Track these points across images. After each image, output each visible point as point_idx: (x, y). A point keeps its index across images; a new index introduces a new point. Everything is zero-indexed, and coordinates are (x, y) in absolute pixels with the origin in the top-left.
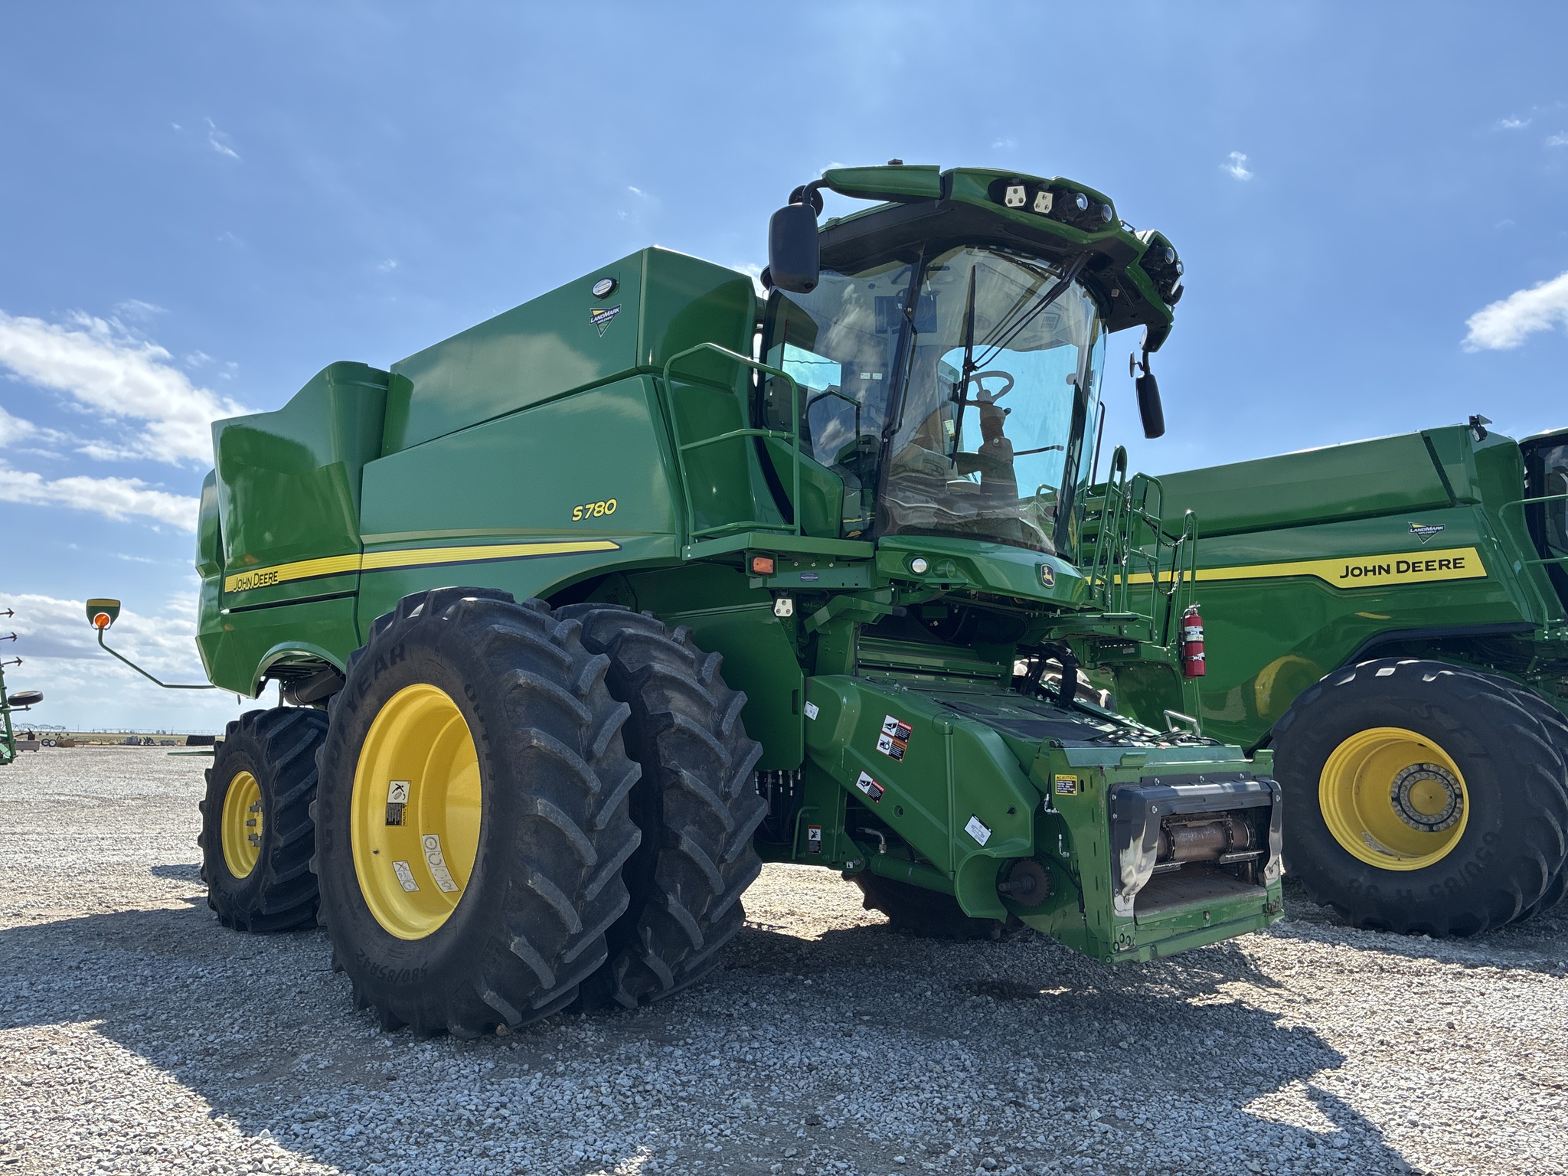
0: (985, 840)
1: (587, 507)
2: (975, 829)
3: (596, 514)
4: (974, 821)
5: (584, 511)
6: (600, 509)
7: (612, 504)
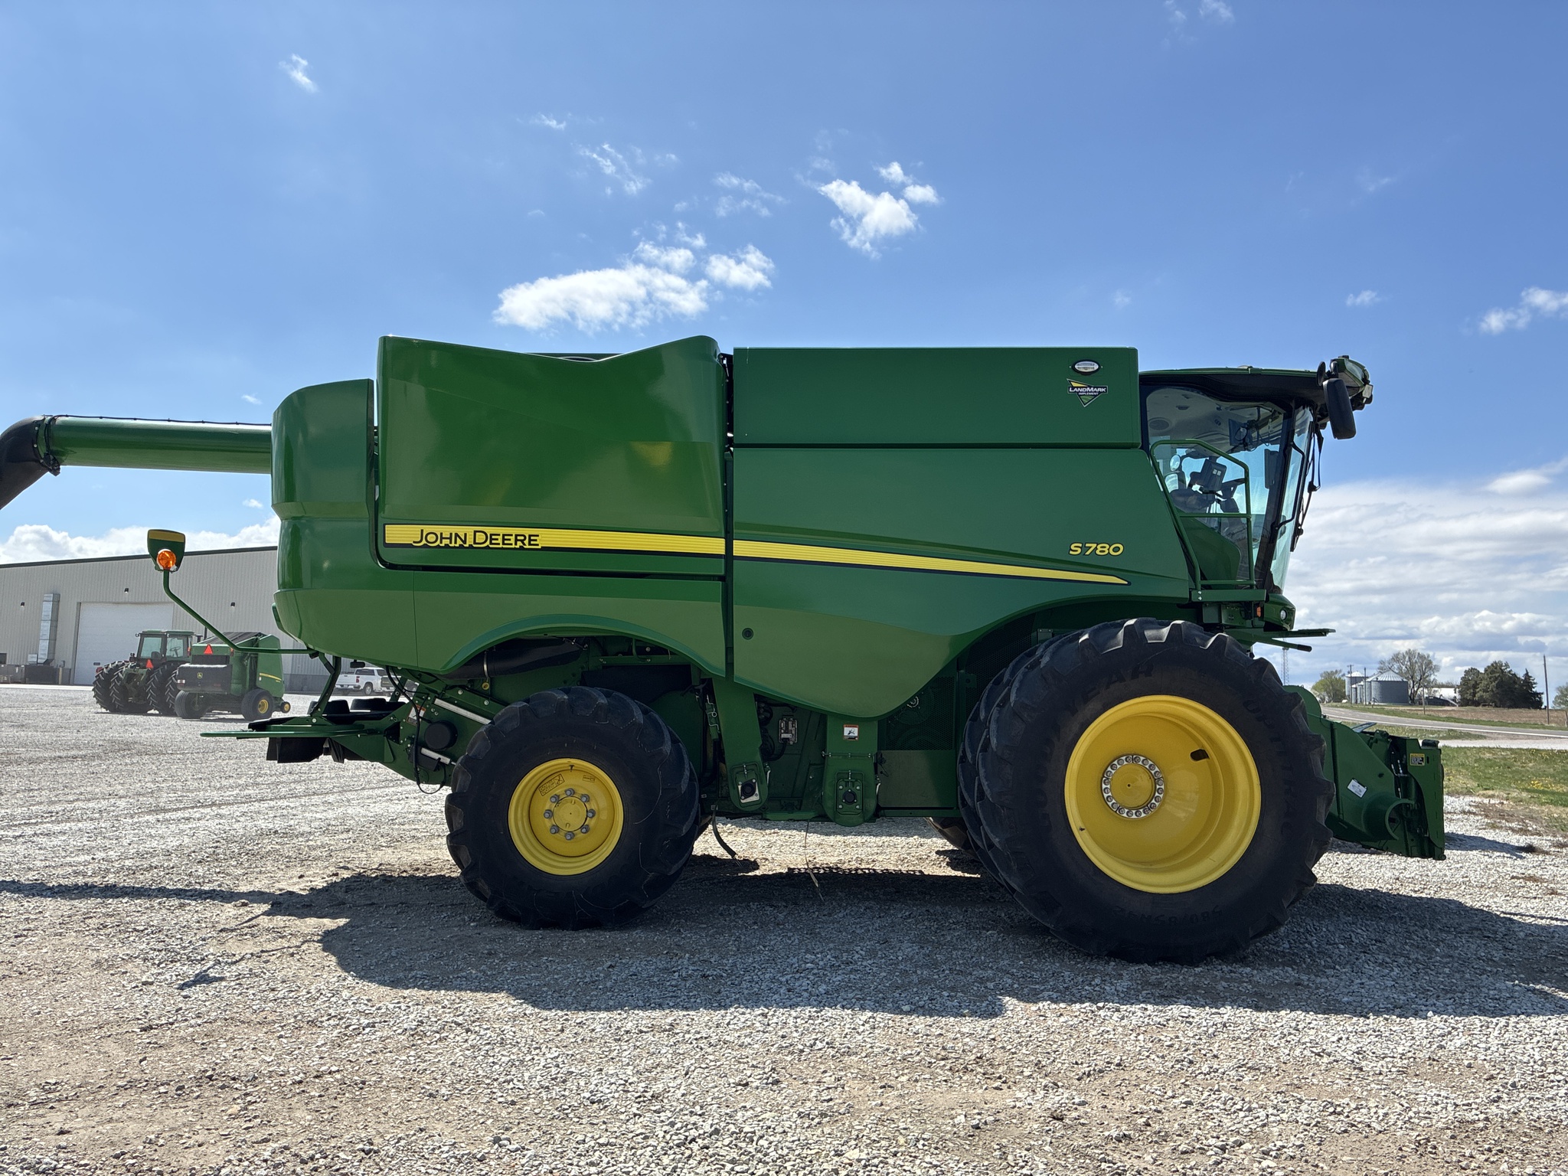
0: (1362, 794)
1: (1087, 545)
2: (1356, 788)
3: (1098, 552)
4: (1353, 782)
5: (1084, 549)
6: (1103, 549)
7: (1119, 548)
